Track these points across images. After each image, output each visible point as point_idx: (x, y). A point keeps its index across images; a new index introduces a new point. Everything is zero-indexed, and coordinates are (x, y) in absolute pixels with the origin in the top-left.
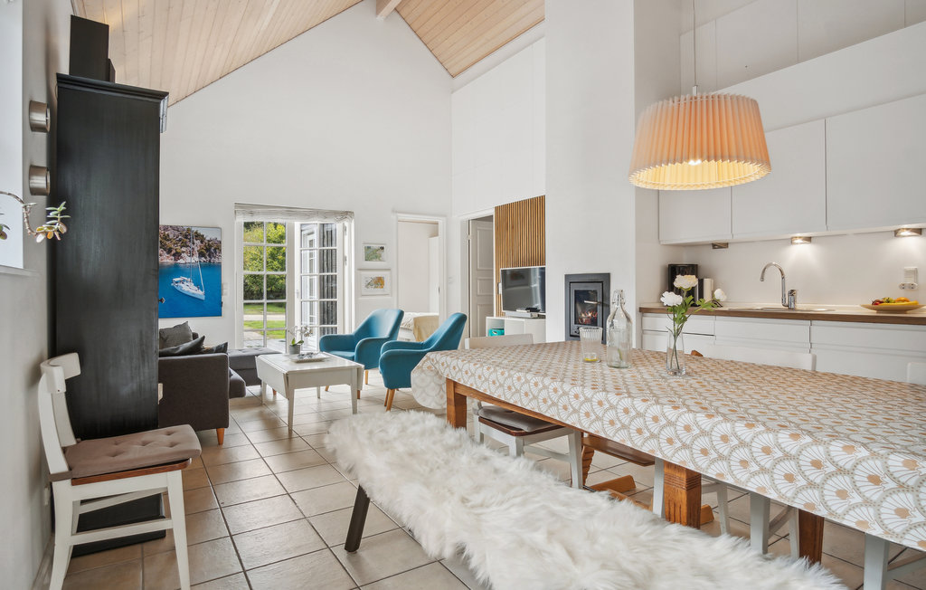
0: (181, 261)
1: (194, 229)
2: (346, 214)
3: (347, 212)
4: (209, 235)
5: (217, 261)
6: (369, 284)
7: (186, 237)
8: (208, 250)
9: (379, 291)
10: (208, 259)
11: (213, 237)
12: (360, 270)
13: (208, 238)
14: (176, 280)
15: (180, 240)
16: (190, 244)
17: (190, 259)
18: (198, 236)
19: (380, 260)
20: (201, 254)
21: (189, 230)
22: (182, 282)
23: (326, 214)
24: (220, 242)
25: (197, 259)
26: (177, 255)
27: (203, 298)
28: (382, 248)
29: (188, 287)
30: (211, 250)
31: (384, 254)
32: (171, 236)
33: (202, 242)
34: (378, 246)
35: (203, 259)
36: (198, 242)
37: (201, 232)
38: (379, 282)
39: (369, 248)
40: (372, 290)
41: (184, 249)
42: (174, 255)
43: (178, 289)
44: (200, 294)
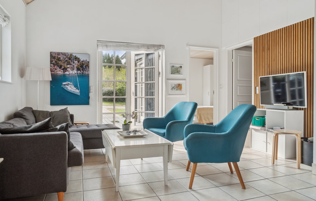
0: (67, 73)
1: (74, 55)
2: (160, 47)
3: (160, 46)
4: (82, 58)
5: (87, 73)
6: (173, 88)
7: (70, 59)
8: (82, 66)
9: (178, 92)
10: (82, 72)
11: (85, 59)
12: (168, 79)
13: (82, 60)
14: (64, 83)
15: (66, 61)
16: (72, 63)
17: (72, 72)
18: (76, 58)
19: (179, 74)
20: (78, 69)
21: (71, 55)
22: (68, 85)
23: (148, 47)
24: (89, 62)
25: (76, 72)
26: (65, 69)
27: (79, 94)
28: (181, 67)
29: (71, 88)
30: (84, 66)
31: (182, 70)
32: (62, 58)
33: (78, 62)
34: (178, 66)
35: (79, 72)
36: (76, 62)
37: (78, 56)
38: (179, 87)
39: (173, 66)
40: (175, 92)
41: (68, 66)
42: (63, 69)
43: (66, 89)
44: (77, 92)
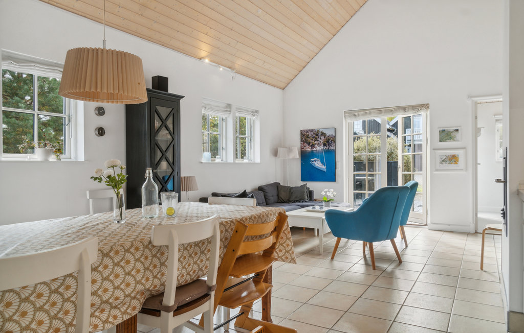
0: (314, 149)
1: (321, 130)
3: (423, 105)
5: (332, 148)
6: (443, 161)
7: (317, 135)
8: (328, 142)
9: (453, 166)
10: (328, 147)
11: (330, 134)
12: (434, 149)
13: (328, 135)
14: (312, 160)
15: (314, 137)
16: (319, 139)
17: (319, 148)
18: (323, 134)
19: (454, 140)
20: (324, 145)
21: (318, 131)
22: (315, 161)
23: (404, 109)
24: (335, 137)
25: (322, 148)
26: (313, 146)
27: (325, 170)
28: (457, 130)
29: (318, 164)
30: (330, 141)
31: (458, 135)
32: (310, 135)
33: (325, 137)
34: (452, 129)
35: (325, 147)
36: (322, 138)
37: (324, 131)
38: (453, 159)
39: (443, 131)
40: (446, 166)
41: (316, 142)
42: (311, 146)
43: (313, 165)
44: (323, 168)
